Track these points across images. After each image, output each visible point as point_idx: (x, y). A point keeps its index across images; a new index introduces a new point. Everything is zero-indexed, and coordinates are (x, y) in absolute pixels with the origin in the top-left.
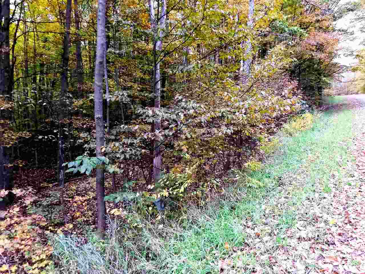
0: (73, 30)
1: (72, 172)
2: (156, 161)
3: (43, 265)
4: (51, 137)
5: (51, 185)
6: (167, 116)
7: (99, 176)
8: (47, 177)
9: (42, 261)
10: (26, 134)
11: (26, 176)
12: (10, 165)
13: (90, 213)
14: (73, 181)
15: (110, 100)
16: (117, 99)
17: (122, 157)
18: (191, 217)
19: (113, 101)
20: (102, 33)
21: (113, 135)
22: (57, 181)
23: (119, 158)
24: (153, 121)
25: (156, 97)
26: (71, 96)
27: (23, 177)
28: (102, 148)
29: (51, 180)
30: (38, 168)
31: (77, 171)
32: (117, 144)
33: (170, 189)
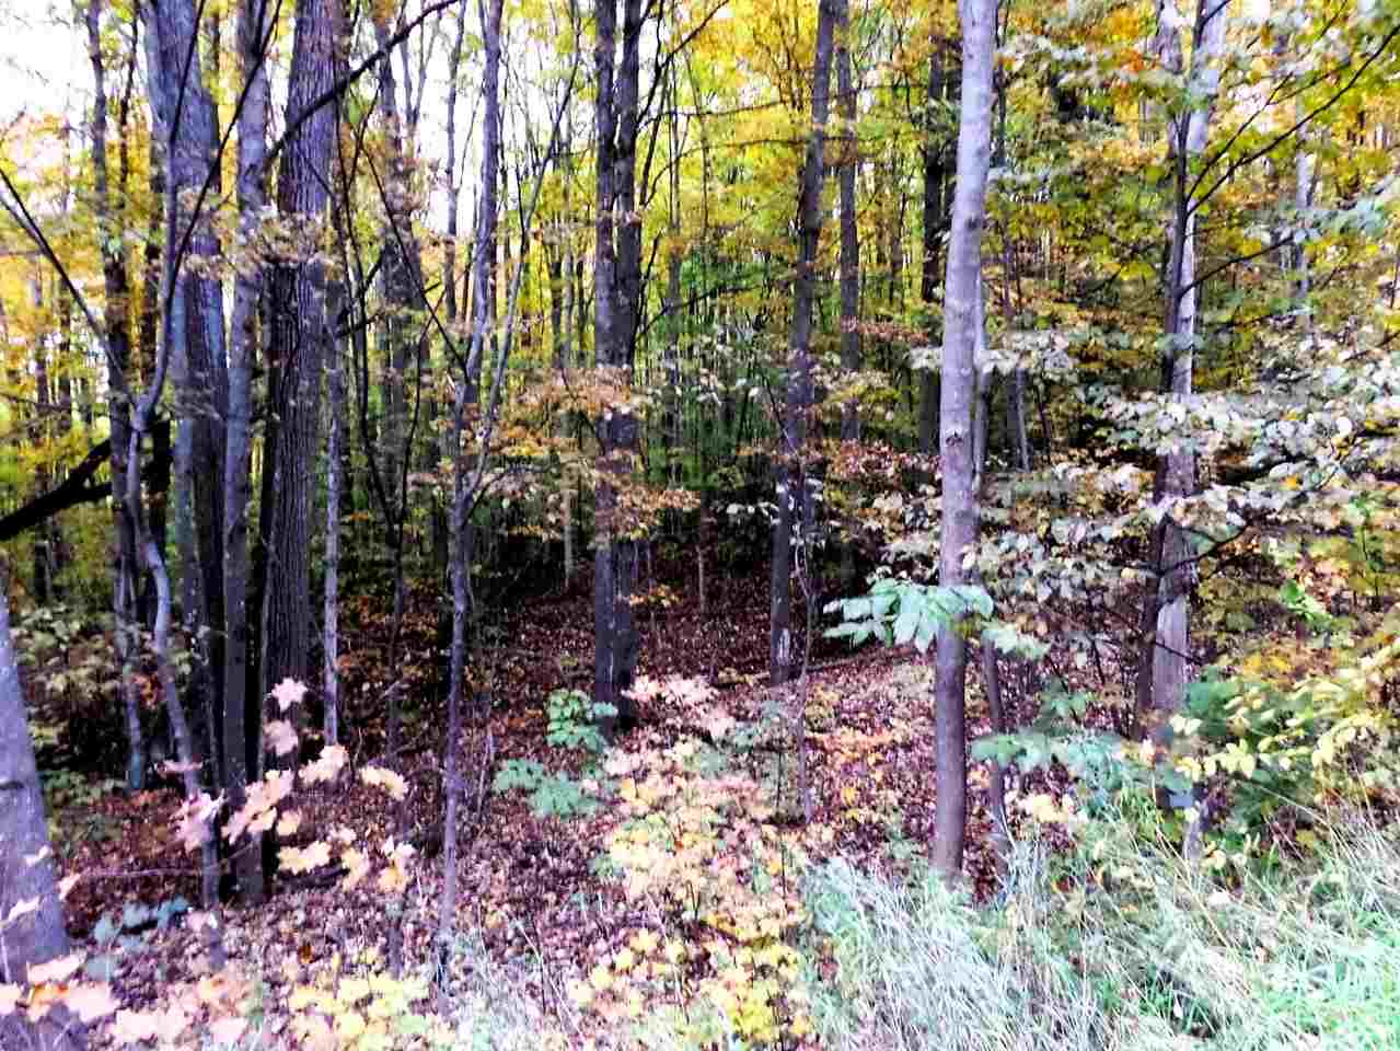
0: (834, 123)
1: (847, 638)
2: (1172, 619)
3: (769, 956)
4: (768, 508)
5: (751, 680)
6: (1252, 429)
7: (948, 661)
8: (734, 652)
9: (763, 942)
10: (684, 499)
11: (669, 640)
12: (634, 600)
13: (892, 796)
14: (821, 670)
15: (995, 371)
16: (1023, 365)
17: (1044, 593)
18: (1369, 880)
19: (1004, 373)
20: (979, 106)
21: (999, 504)
22: (764, 668)
23: (1028, 597)
24: (1182, 450)
25: (1177, 352)
26: (837, 360)
27: (661, 645)
28: (963, 556)
29: (747, 663)
30: (709, 616)
31: (865, 635)
32: (1023, 543)
33: (1263, 744)
